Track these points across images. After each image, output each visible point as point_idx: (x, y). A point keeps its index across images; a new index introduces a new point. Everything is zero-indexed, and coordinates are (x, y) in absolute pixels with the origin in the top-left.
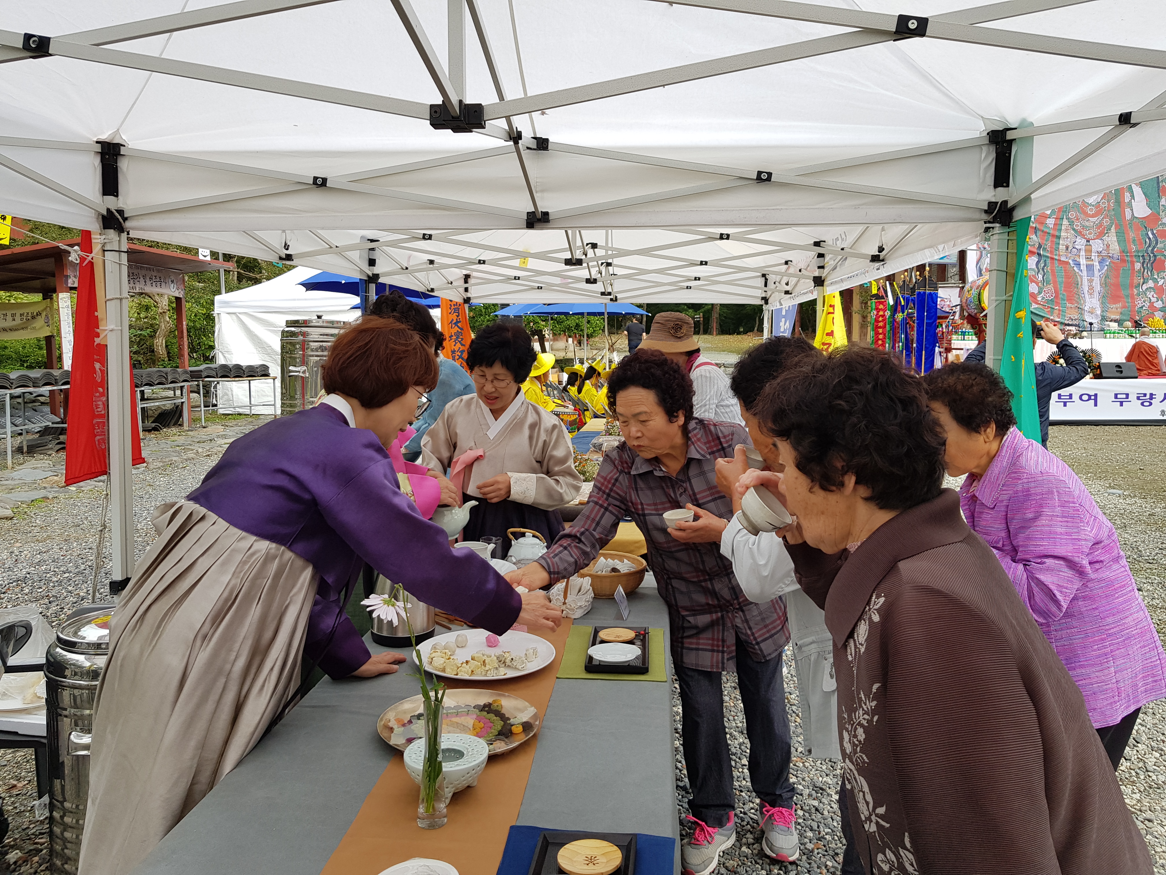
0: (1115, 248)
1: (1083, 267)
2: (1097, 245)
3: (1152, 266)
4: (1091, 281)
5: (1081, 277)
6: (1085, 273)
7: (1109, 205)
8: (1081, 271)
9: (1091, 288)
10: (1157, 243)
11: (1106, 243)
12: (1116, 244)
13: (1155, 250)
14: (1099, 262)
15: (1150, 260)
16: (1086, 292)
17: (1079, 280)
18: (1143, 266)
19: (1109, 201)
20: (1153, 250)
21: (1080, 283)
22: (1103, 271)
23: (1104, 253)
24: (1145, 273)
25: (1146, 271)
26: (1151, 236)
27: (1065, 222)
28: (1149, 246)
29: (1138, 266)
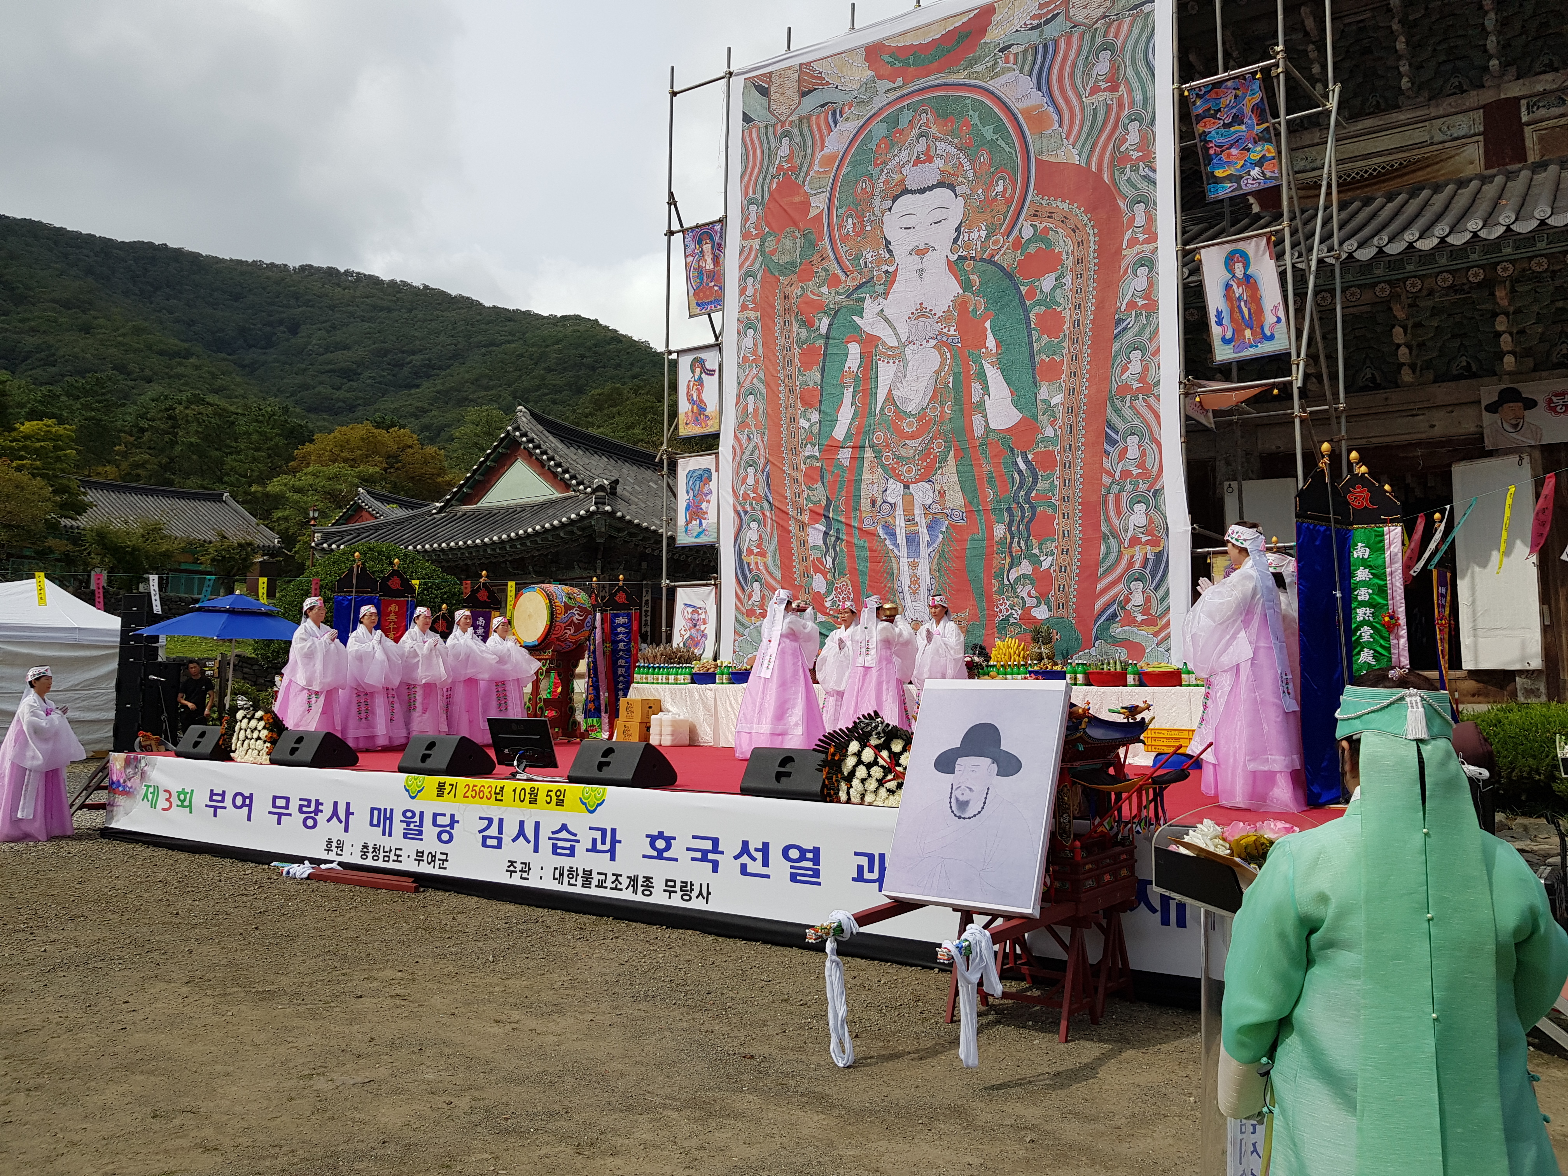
0: (956, 499)
1: (901, 538)
2: (922, 493)
3: (1027, 529)
4: (914, 566)
5: (898, 558)
6: (903, 552)
7: (942, 411)
8: (898, 546)
9: (915, 580)
10: (1035, 481)
11: (938, 487)
12: (958, 488)
13: (1033, 495)
14: (930, 528)
15: (1023, 517)
16: (906, 589)
17: (895, 566)
18: (1010, 530)
19: (942, 406)
20: (1028, 494)
21: (895, 572)
22: (935, 545)
23: (936, 508)
24: (1015, 545)
25: (1016, 540)
26: (1022, 466)
27: (869, 454)
28: (1020, 488)
29: (999, 530)
